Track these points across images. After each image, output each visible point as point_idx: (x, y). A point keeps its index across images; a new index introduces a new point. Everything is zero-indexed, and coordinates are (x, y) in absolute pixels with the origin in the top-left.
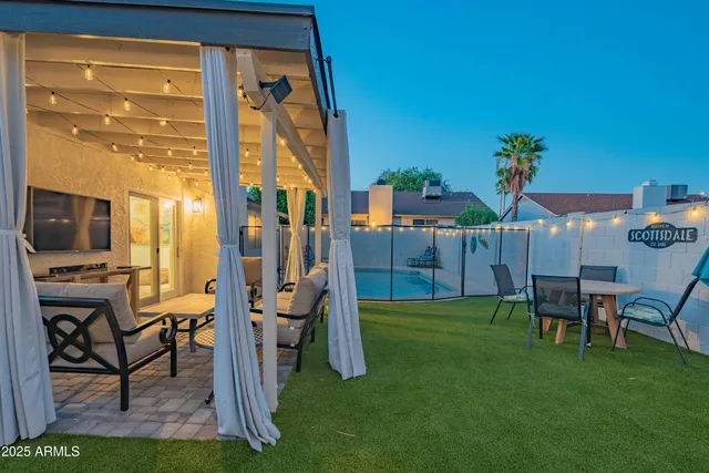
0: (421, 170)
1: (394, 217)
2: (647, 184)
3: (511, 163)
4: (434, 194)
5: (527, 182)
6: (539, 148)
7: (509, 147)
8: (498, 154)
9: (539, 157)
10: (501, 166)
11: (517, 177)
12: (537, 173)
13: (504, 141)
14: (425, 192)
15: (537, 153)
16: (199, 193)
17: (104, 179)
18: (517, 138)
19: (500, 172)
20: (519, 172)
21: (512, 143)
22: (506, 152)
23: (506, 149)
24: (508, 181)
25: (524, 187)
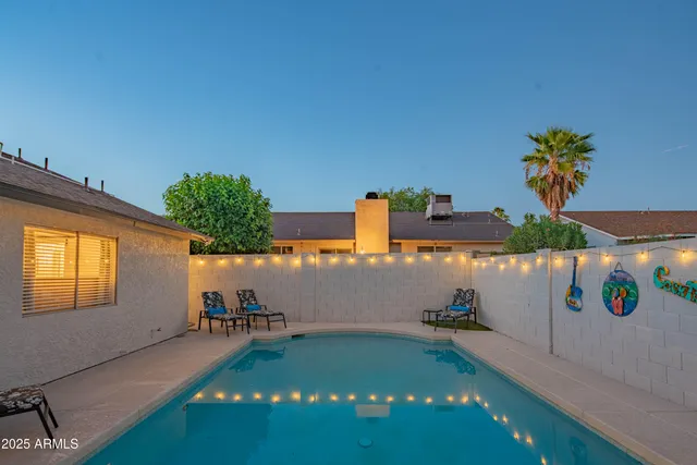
0: (418, 190)
1: (391, 244)
3: (548, 169)
4: (443, 213)
5: (570, 195)
6: (586, 149)
7: (542, 147)
8: (529, 158)
9: (589, 159)
10: (533, 174)
11: (558, 188)
13: (537, 140)
14: (429, 212)
15: (585, 155)
18: (555, 135)
19: (532, 182)
20: (559, 181)
21: (547, 142)
22: (538, 155)
23: (539, 151)
24: (543, 194)
25: (567, 202)
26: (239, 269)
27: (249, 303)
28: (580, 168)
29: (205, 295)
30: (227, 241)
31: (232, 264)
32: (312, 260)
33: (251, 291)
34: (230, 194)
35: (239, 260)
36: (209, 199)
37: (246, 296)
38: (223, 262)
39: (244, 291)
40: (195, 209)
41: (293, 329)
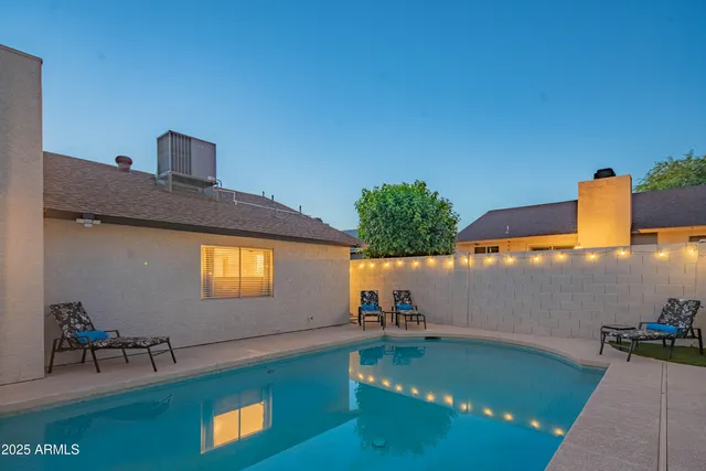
27: (403, 303)
29: (363, 293)
30: (395, 245)
31: (395, 266)
32: (465, 261)
33: (407, 292)
34: (398, 202)
35: (400, 262)
36: (381, 208)
37: (402, 297)
38: (387, 264)
39: (400, 292)
40: (372, 219)
41: (431, 330)
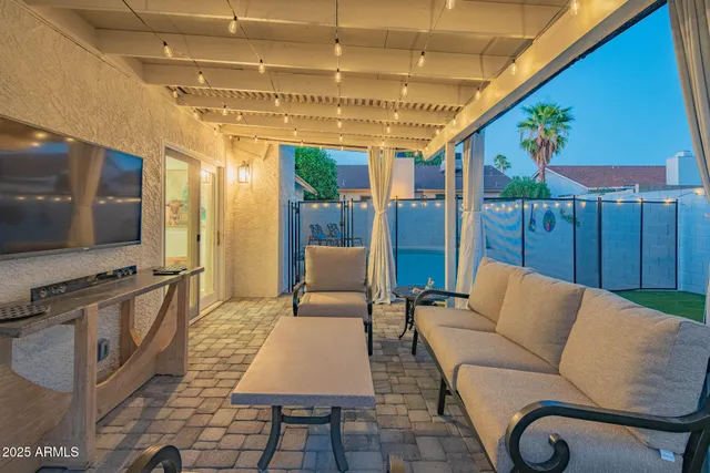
1: (416, 192)
2: (682, 154)
3: (537, 134)
5: (554, 154)
6: (566, 119)
7: (534, 116)
8: (522, 125)
9: (568, 127)
10: (526, 137)
11: (544, 149)
12: (566, 144)
13: (530, 111)
15: (565, 124)
16: (245, 156)
17: (132, 124)
18: (543, 108)
19: (525, 144)
20: (546, 144)
21: (537, 113)
22: (531, 123)
23: (531, 120)
24: (533, 153)
25: (551, 160)
26: (326, 210)
28: (561, 134)
29: (312, 226)
33: (334, 224)
37: (333, 228)
39: (331, 225)
